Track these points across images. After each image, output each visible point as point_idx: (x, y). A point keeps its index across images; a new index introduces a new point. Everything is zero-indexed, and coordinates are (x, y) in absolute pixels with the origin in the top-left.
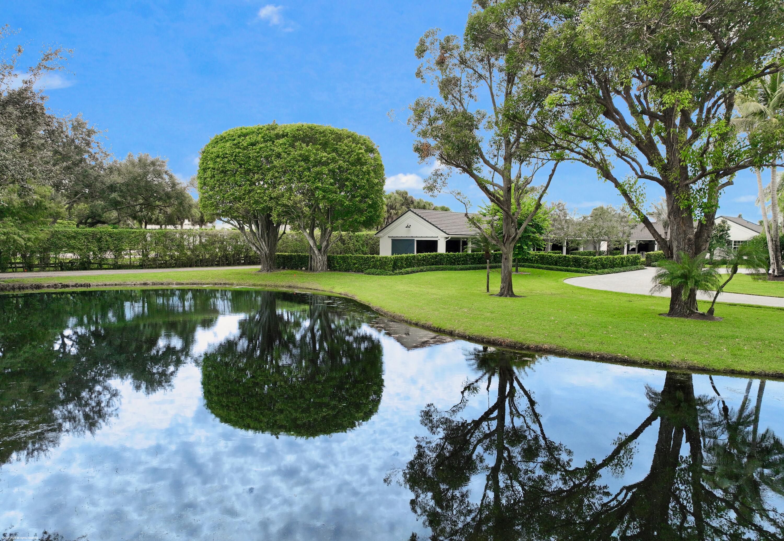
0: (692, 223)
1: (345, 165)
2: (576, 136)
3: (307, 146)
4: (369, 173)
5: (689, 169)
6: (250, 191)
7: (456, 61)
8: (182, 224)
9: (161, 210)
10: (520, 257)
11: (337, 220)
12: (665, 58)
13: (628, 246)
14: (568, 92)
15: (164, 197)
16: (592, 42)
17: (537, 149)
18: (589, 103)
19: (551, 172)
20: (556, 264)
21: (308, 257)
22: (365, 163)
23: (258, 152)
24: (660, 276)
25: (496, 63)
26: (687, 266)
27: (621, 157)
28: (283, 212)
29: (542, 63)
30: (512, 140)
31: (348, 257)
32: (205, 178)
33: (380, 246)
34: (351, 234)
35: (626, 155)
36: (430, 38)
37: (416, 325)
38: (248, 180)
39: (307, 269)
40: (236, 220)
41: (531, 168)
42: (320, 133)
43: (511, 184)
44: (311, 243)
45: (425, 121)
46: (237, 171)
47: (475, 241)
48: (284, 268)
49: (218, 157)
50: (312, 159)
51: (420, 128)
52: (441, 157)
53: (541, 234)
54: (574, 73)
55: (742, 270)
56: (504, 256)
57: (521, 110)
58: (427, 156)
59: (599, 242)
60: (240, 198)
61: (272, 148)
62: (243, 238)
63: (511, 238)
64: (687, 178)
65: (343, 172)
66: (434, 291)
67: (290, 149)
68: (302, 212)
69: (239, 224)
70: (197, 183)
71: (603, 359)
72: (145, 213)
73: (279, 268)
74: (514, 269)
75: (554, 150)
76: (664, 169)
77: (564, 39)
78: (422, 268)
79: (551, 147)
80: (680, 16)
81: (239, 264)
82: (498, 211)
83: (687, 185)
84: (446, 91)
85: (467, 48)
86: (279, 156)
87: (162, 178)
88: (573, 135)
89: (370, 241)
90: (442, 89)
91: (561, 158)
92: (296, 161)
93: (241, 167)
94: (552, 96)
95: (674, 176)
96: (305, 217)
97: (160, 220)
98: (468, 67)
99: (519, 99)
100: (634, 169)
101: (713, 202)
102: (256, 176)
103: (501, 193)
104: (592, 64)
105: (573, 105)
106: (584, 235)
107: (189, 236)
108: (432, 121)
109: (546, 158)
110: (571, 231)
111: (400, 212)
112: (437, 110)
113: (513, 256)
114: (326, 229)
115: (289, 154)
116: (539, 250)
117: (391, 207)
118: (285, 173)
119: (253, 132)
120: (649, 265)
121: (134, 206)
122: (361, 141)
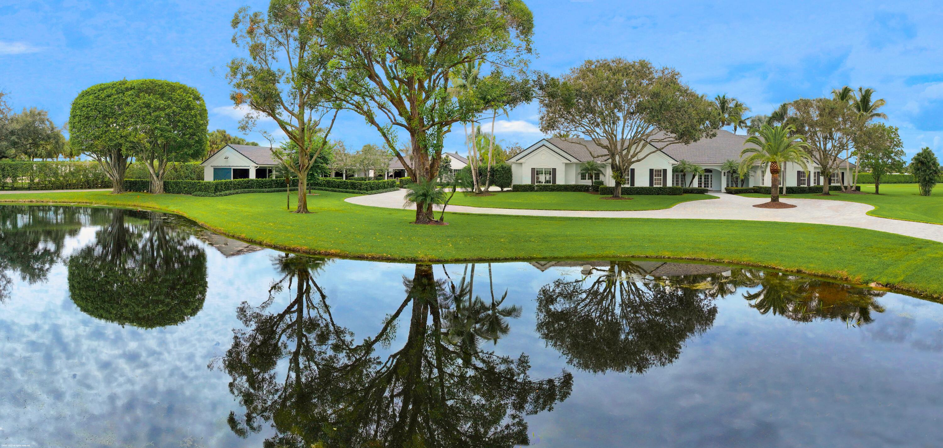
0: (428, 157)
1: (177, 110)
2: (351, 92)
3: (149, 96)
4: (196, 116)
5: (425, 119)
6: (106, 132)
7: (262, 31)
8: (57, 157)
9: (43, 147)
10: (312, 182)
11: (171, 153)
12: (406, 42)
13: (388, 173)
14: (344, 59)
15: (45, 138)
16: (359, 25)
17: (323, 100)
18: (358, 68)
19: (333, 118)
20: (338, 188)
21: (149, 182)
22: (193, 109)
23: (113, 102)
24: (409, 195)
25: (292, 34)
26: (425, 187)
27: (381, 109)
28: (130, 147)
29: (325, 36)
30: (305, 93)
31: (179, 183)
32: (74, 123)
33: (205, 174)
34: (182, 164)
35: (384, 108)
36: (242, 14)
37: (233, 237)
38: (105, 123)
39: (148, 192)
40: (95, 153)
41: (319, 113)
42: (159, 86)
43: (304, 126)
44: (151, 171)
45: (239, 76)
46: (97, 116)
47: (279, 170)
48: (130, 191)
49: (84, 106)
50: (152, 106)
51: (235, 81)
52: (252, 104)
53: (327, 164)
54: (348, 46)
55: (458, 189)
56: (300, 181)
57: (311, 70)
58: (241, 103)
59: (368, 170)
60: (99, 137)
61: (123, 98)
62: (100, 167)
63: (305, 168)
64: (423, 126)
65: (176, 115)
66: (247, 209)
67: (136, 98)
68: (145, 147)
69: (98, 157)
70: (68, 127)
71: (373, 259)
72: (33, 150)
73: (126, 191)
74: (308, 191)
75: (335, 101)
76: (409, 119)
77: (340, 20)
78: (237, 190)
79: (333, 99)
80: (414, 15)
81: (97, 188)
82: (295, 146)
83: (424, 131)
84: (255, 54)
85: (270, 22)
86: (128, 104)
87: (45, 124)
88: (348, 91)
89: (197, 169)
90: (252, 53)
91: (340, 107)
92: (141, 108)
93: (100, 113)
94: (333, 61)
95: (415, 123)
96: (147, 151)
97: (43, 154)
98: (271, 36)
99: (309, 62)
100: (390, 118)
101: (440, 143)
102: (111, 120)
103: (297, 132)
104: (359, 40)
105: (348, 68)
106: (358, 165)
107: (62, 166)
108: (244, 76)
109: (329, 107)
110: (349, 162)
111: (220, 146)
112: (248, 68)
113: (307, 181)
114: (163, 160)
115: (135, 103)
116: (326, 176)
117: (214, 143)
118: (132, 117)
119: (109, 87)
120: (402, 187)
121: (26, 145)
122: (190, 91)
